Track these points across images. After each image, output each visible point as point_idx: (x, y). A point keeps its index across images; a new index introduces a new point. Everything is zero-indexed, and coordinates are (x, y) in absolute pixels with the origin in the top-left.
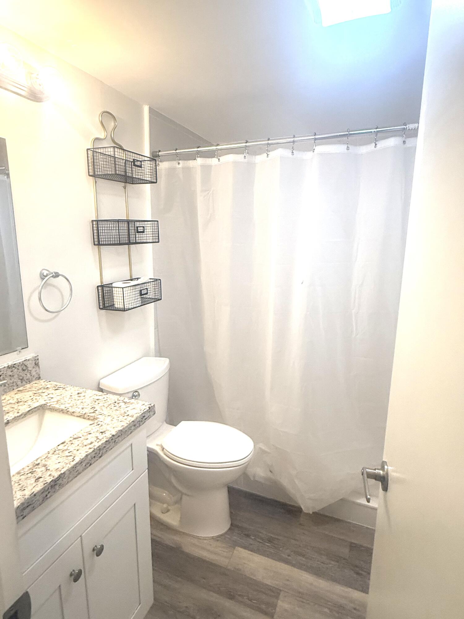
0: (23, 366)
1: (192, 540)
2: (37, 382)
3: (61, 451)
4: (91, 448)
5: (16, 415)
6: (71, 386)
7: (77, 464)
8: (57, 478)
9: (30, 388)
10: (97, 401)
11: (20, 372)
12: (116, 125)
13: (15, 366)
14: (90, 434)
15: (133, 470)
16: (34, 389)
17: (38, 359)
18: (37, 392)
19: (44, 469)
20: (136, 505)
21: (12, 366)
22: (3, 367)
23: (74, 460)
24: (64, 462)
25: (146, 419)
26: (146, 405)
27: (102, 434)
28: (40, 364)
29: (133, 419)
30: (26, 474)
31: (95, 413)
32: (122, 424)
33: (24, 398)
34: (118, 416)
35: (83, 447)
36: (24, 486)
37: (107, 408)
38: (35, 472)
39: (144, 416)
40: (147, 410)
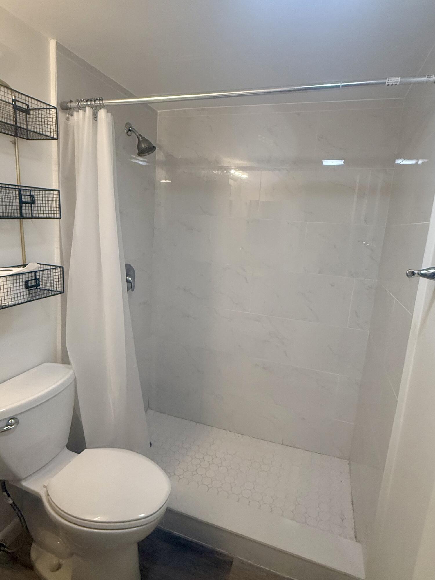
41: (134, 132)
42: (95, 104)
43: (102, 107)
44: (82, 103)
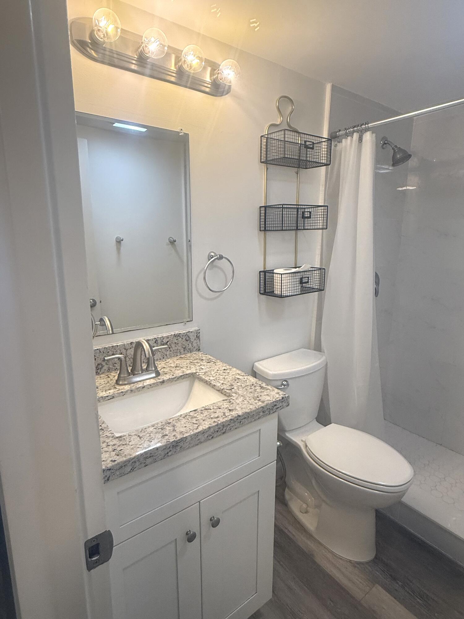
0: (187, 337)
1: (326, 553)
2: (197, 353)
3: (191, 417)
4: (215, 422)
5: (171, 377)
6: (221, 362)
7: (199, 432)
8: (179, 440)
9: (190, 357)
10: (237, 380)
11: (183, 342)
12: (293, 109)
13: (180, 335)
14: (220, 408)
15: (259, 456)
16: (191, 358)
17: (199, 333)
18: (194, 361)
19: (171, 428)
20: (260, 492)
21: (178, 335)
22: (170, 334)
23: (198, 428)
24: (190, 427)
25: (277, 408)
26: (280, 394)
27: (230, 412)
28: (200, 337)
29: (263, 405)
30: (158, 428)
31: (231, 390)
32: (251, 407)
33: (182, 364)
34: (250, 399)
35: (209, 419)
36: (152, 438)
37: (243, 388)
38: (165, 429)
39: (276, 405)
40: (280, 400)
41: (389, 144)
42: (362, 129)
43: (367, 130)
44: (349, 130)
